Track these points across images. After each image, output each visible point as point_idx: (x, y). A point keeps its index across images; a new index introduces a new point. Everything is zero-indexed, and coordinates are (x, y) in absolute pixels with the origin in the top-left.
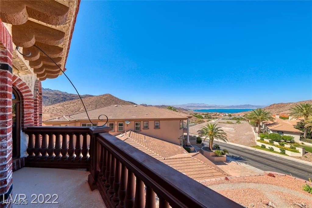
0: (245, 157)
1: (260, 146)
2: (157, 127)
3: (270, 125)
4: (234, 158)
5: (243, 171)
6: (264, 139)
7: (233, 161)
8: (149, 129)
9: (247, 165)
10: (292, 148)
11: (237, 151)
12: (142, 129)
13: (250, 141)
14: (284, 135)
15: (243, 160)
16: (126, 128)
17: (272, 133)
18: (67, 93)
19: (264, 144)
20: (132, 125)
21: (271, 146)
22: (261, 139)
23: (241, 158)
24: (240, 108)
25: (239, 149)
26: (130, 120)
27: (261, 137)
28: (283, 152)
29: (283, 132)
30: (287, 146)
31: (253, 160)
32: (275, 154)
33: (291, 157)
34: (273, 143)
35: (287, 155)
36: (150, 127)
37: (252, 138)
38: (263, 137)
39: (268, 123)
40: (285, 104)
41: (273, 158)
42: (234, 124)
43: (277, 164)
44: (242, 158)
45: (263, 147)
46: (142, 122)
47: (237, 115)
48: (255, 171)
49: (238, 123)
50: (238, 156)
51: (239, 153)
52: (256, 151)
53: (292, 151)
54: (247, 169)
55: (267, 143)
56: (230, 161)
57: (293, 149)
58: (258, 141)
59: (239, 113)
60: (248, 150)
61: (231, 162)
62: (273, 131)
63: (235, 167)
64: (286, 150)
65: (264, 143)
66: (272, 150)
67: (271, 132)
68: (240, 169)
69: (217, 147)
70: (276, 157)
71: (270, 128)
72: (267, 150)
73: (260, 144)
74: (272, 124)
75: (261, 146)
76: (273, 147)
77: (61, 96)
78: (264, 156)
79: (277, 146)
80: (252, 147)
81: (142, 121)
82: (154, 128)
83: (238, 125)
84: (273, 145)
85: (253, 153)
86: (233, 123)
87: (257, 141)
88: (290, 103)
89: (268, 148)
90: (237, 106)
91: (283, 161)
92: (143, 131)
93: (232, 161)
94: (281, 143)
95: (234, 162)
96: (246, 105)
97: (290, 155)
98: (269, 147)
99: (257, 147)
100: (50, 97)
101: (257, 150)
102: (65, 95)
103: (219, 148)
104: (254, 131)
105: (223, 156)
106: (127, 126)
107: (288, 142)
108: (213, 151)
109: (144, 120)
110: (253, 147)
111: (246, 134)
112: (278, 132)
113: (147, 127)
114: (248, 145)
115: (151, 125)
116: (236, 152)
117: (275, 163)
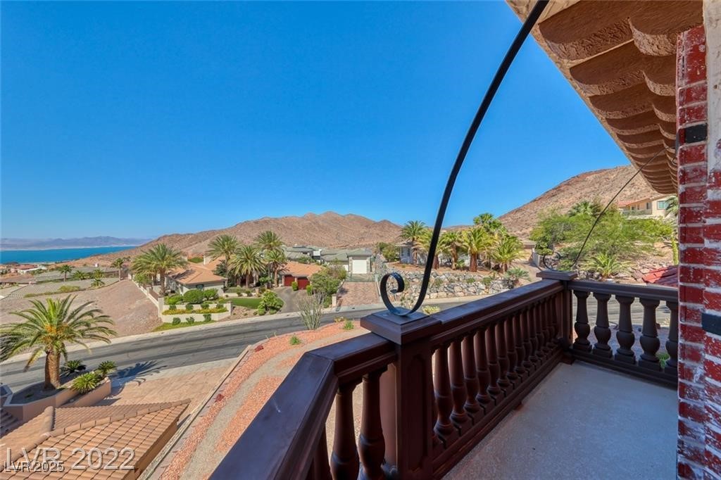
0: (150, 358)
1: (170, 324)
3: (180, 276)
4: (126, 374)
5: (164, 388)
6: (177, 306)
7: (128, 381)
9: (162, 372)
10: (219, 307)
11: (126, 354)
13: (147, 319)
14: (206, 289)
15: (148, 368)
17: (188, 290)
19: (176, 316)
21: (189, 316)
22: (171, 308)
23: (143, 365)
24: (83, 247)
25: (127, 347)
27: (170, 304)
28: (208, 319)
29: (203, 285)
30: (213, 306)
31: (168, 357)
32: (197, 328)
33: (219, 321)
34: (191, 308)
35: (214, 321)
37: (152, 310)
38: (175, 303)
39: (177, 274)
40: (182, 235)
41: (197, 334)
42: (85, 290)
43: (207, 341)
44: (144, 363)
45: (177, 322)
47: (78, 265)
48: (184, 373)
49: (97, 287)
50: (134, 365)
51: (133, 356)
52: (166, 336)
53: (219, 312)
54: (169, 379)
55: (183, 312)
56: (120, 387)
57: (220, 309)
58: (166, 313)
59: (84, 261)
60: (149, 340)
61: (123, 388)
62: (189, 286)
63: (140, 391)
64: (212, 314)
65: (177, 313)
66: (191, 322)
67: (186, 290)
68: (154, 389)
69: (77, 369)
70: (201, 331)
71: (184, 281)
72: (184, 325)
73: (169, 319)
74: (184, 274)
75: (171, 321)
76: (193, 315)
78: (183, 338)
79: (199, 312)
80: (153, 331)
83: (97, 290)
84: (193, 312)
85: (161, 342)
86: (82, 288)
87: (163, 314)
88: (189, 234)
89: (186, 321)
90: (76, 242)
91: (212, 334)
93: (126, 384)
94: (204, 304)
95: (131, 383)
96: (100, 238)
97: (217, 320)
98: (187, 319)
99: (165, 326)
101: (167, 332)
103: (82, 368)
104: (150, 297)
105: (102, 382)
107: (212, 300)
108: (63, 386)
110: (158, 329)
111: (133, 307)
112: (197, 285)
114: (146, 329)
116: (123, 357)
117: (204, 341)
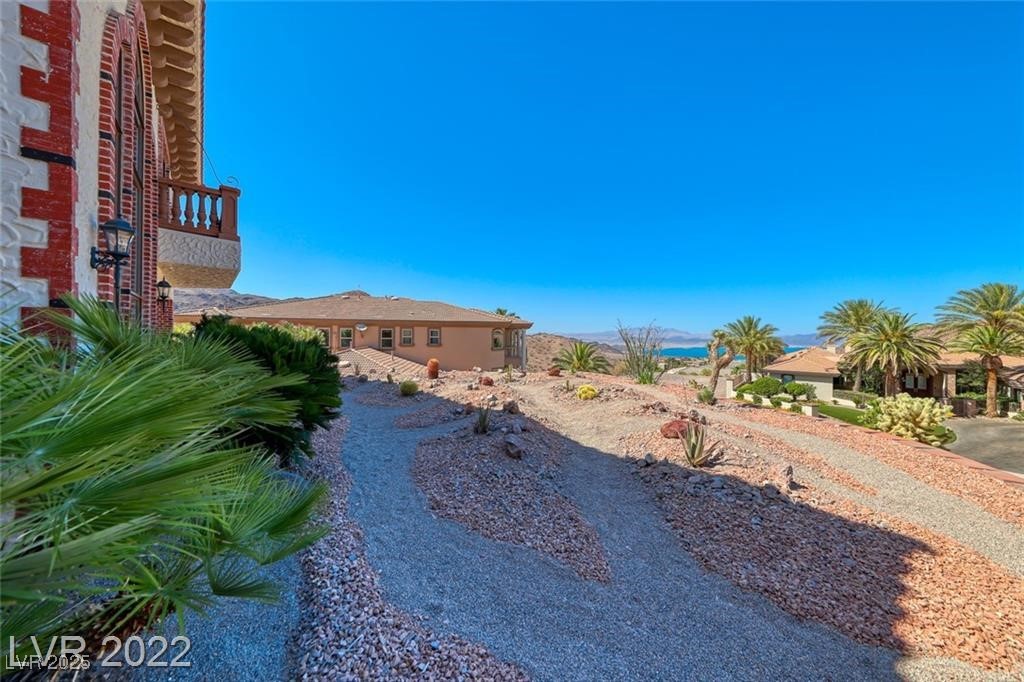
2: (433, 342)
8: (414, 345)
12: (397, 346)
16: (358, 340)
18: (236, 293)
20: (375, 334)
26: (369, 323)
29: (793, 376)
36: (416, 341)
46: (398, 329)
77: (217, 301)
81: (398, 325)
82: (428, 344)
92: (400, 349)
100: (182, 304)
102: (231, 300)
106: (362, 336)
109: (404, 324)
113: (408, 342)
115: (421, 336)
